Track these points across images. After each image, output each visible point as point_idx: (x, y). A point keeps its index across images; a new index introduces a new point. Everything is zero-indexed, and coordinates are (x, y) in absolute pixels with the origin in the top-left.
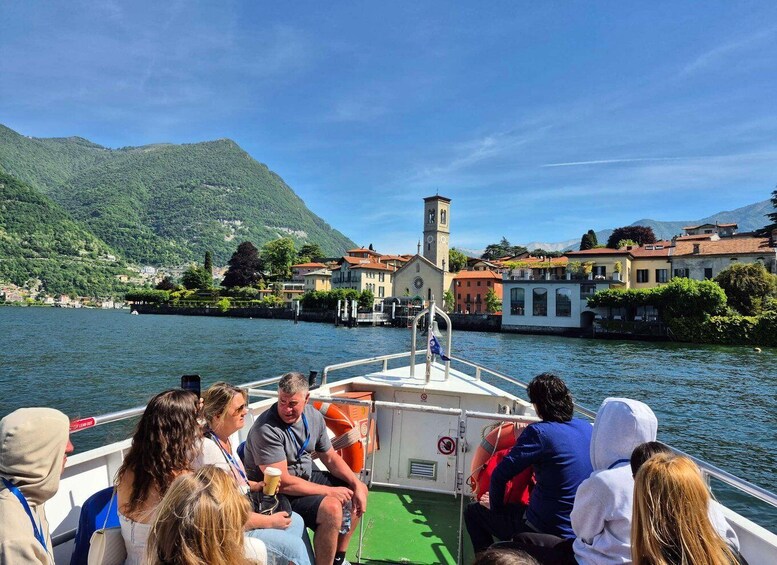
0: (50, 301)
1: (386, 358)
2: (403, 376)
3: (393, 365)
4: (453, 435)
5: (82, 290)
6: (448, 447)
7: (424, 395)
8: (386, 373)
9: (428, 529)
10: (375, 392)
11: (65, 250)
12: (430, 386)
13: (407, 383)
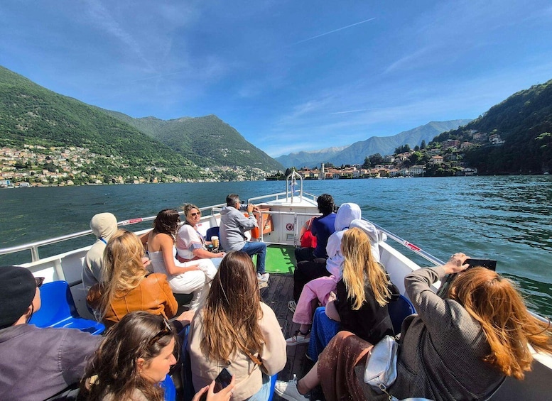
0: (185, 181)
1: (277, 195)
2: (283, 202)
3: (280, 197)
4: (292, 222)
5: (192, 177)
6: (290, 227)
7: (291, 209)
8: (277, 201)
9: (289, 261)
10: (271, 208)
11: (182, 164)
12: (293, 205)
13: (283, 204)
